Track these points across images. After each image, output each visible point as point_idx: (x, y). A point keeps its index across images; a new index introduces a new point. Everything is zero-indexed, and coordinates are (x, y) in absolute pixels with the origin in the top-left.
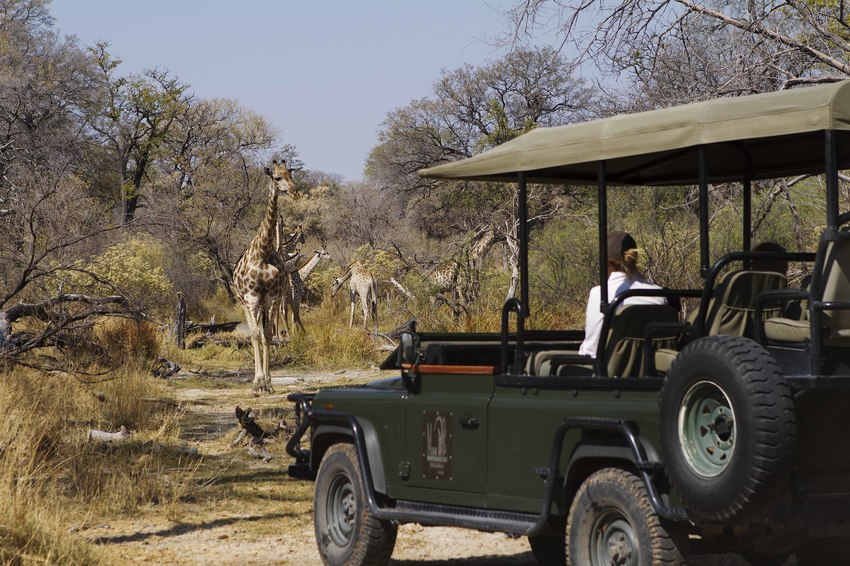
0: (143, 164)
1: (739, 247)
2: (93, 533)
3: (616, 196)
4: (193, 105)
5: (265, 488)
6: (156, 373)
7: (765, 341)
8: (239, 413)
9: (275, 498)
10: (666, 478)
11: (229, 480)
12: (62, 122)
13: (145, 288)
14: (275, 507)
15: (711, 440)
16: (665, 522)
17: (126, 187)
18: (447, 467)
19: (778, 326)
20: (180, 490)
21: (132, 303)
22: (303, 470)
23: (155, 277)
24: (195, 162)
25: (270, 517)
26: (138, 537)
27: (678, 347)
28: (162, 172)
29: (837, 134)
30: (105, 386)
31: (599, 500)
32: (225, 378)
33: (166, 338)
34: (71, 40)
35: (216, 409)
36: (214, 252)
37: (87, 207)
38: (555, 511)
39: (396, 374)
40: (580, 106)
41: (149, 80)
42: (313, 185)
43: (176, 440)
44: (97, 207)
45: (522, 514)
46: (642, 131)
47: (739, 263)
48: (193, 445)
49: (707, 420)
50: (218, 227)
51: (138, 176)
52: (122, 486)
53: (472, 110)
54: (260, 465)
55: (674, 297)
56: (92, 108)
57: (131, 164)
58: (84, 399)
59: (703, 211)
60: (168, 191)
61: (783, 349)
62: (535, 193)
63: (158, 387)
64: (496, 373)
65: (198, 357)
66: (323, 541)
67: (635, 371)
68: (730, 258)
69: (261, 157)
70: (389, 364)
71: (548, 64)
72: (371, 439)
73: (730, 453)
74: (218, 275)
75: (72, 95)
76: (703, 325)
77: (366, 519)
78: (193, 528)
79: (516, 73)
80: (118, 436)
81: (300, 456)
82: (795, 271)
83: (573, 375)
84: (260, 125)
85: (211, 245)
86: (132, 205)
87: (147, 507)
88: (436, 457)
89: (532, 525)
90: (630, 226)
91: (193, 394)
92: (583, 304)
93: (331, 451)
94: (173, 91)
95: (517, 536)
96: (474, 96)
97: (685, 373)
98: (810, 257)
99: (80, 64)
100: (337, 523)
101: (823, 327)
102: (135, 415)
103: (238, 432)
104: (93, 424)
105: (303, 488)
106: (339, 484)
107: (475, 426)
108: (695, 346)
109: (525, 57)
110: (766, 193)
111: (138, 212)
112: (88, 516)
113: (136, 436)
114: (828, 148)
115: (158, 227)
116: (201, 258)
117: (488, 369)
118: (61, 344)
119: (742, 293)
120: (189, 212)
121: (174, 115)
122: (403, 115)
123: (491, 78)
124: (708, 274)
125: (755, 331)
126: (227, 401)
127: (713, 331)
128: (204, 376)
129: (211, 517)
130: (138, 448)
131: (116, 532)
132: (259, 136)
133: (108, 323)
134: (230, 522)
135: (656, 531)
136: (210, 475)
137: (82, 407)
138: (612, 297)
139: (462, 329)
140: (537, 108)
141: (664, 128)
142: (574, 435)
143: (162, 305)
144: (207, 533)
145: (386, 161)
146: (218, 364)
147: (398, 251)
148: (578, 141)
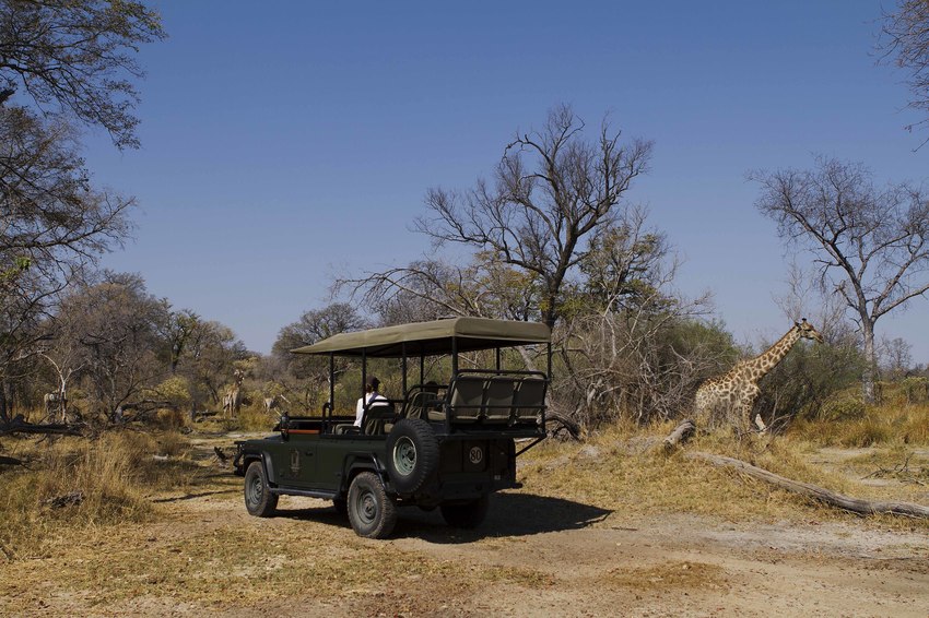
0: (180, 347)
1: (419, 383)
2: (152, 498)
3: (371, 362)
4: (202, 323)
5: (225, 480)
6: (182, 432)
7: (428, 420)
8: (216, 449)
9: (229, 484)
10: (388, 476)
11: (211, 476)
12: (148, 329)
13: (179, 397)
14: (229, 488)
15: (407, 460)
16: (387, 494)
17: (173, 356)
18: (300, 471)
19: (433, 415)
20: (190, 480)
21: (174, 404)
22: (240, 473)
23: (185, 393)
24: (202, 346)
25: (226, 492)
26: (172, 500)
27: (394, 423)
28: (188, 351)
29: (457, 338)
30: (161, 437)
31: (362, 485)
32: (210, 435)
33: (187, 419)
34: (153, 296)
35: (207, 447)
36: (208, 383)
37: (157, 364)
38: (343, 490)
39: (280, 433)
40: (359, 326)
41: (184, 313)
42: (251, 356)
43: (189, 460)
44: (160, 364)
45: (329, 491)
46: (381, 336)
47: (419, 389)
48: (196, 462)
49: (405, 452)
50: (210, 373)
51: (178, 352)
52: (165, 479)
53: (316, 328)
54: (224, 471)
55: (392, 402)
56: (160, 324)
57: (176, 347)
58: (152, 443)
59: (405, 368)
60: (190, 358)
61: (435, 424)
62: (339, 360)
63: (183, 438)
64: (320, 433)
65: (200, 426)
66: (248, 502)
67: (376, 433)
68: (415, 387)
69: (229, 345)
70: (276, 429)
71: (347, 310)
72: (268, 460)
73: (414, 466)
74: (210, 393)
75: (152, 319)
76: (404, 414)
77: (266, 493)
78: (195, 496)
79: (333, 313)
80: (165, 458)
81: (239, 467)
82: (441, 393)
83: (351, 434)
84: (229, 332)
85: (207, 380)
86: (175, 363)
87: (176, 487)
88: (295, 467)
89: (333, 495)
90: (378, 375)
91: (197, 441)
93: (252, 464)
94: (193, 318)
95: (328, 500)
96: (317, 321)
97: (396, 433)
98: (445, 387)
99: (156, 306)
100: (254, 494)
101: (451, 415)
102: (172, 449)
103: (215, 458)
104: (155, 453)
105: (241, 480)
106: (255, 479)
107: (311, 455)
108: (400, 422)
109: (337, 307)
110: (430, 361)
111: (178, 366)
112: (151, 491)
113: (172, 458)
114: (453, 343)
115: (185, 373)
116: (203, 385)
117: (317, 431)
118: (143, 420)
119: (419, 401)
120: (198, 367)
121: (194, 327)
122: (287, 329)
123: (323, 315)
124: (406, 394)
125: (424, 416)
126: (212, 444)
127: (408, 417)
128: (202, 434)
129: (203, 492)
130: (173, 463)
131: (162, 498)
132: (229, 336)
133: (164, 411)
134: (210, 494)
135: (384, 497)
136: (203, 474)
137: (151, 446)
138: (367, 403)
139: (309, 415)
140: (342, 327)
141: (389, 334)
142: (351, 458)
143: (186, 404)
144: (200, 498)
145: (280, 347)
146: (209, 429)
147: (283, 383)
148: (354, 339)
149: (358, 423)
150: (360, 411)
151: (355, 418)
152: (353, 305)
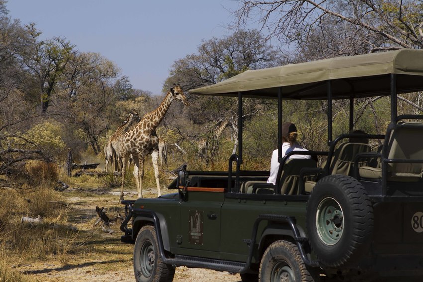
0: (52, 84)
1: (347, 131)
2: (23, 269)
3: (287, 104)
4: (77, 55)
5: (110, 247)
6: (56, 189)
7: (359, 178)
8: (97, 209)
9: (115, 252)
10: (309, 245)
11: (91, 243)
12: (12, 63)
13: (52, 146)
14: (114, 257)
15: (332, 227)
16: (308, 267)
17: (43, 96)
18: (201, 238)
19: (366, 171)
20: (67, 247)
21: (46, 154)
22: (129, 239)
23: (57, 141)
24: (78, 84)
25: (112, 262)
26: (46, 271)
27: (316, 180)
28: (62, 88)
29: (397, 76)
30: (31, 195)
31: (276, 256)
32: (90, 192)
33: (62, 171)
34: (17, 21)
35: (86, 207)
36: (86, 129)
37: (24, 105)
38: (254, 261)
39: (176, 191)
40: (271, 59)
41: (55, 42)
42: (137, 96)
43: (65, 222)
44: (28, 106)
45: (238, 262)
46: (300, 73)
47: (347, 139)
48: (74, 225)
49: (330, 217)
50: (89, 116)
51: (49, 90)
52: (38, 245)
53: (217, 60)
54: (108, 236)
55: (314, 155)
56: (27, 56)
57: (46, 84)
58: (20, 201)
59: (330, 113)
60: (64, 98)
61: (368, 182)
62: (247, 102)
63: (58, 196)
64: (225, 192)
65: (78, 182)
66: (138, 274)
67: (294, 192)
68: (342, 137)
69: (111, 82)
70: (172, 187)
71: (255, 38)
72: (163, 224)
73: (341, 234)
74: (88, 140)
75: (17, 49)
76: (329, 169)
77: (159, 263)
78: (73, 266)
79: (239, 42)
80: (37, 220)
81: (127, 232)
82: (373, 144)
83: (264, 193)
84: (111, 66)
85: (86, 126)
86: (46, 105)
87: (50, 256)
88: (195, 233)
89: (242, 268)
90: (294, 120)
91: (75, 199)
92: (270, 158)
93: (143, 229)
94: (67, 48)
95: (235, 273)
96: (218, 52)
97: (319, 193)
98: (382, 137)
99: (21, 33)
100: (145, 265)
101: (388, 171)
102: (45, 209)
103: (96, 219)
104: (24, 214)
105: (129, 248)
106: (146, 246)
107: (215, 218)
108: (325, 180)
109: (243, 35)
110: (361, 104)
111: (49, 108)
112: (21, 260)
113: (46, 220)
114: (392, 83)
115: (59, 116)
116: (80, 132)
117: (222, 190)
118: (9, 174)
119: (348, 154)
120: (74, 109)
121: (68, 60)
122: (182, 62)
123: (226, 44)
124: (332, 144)
125: (354, 173)
126: (92, 203)
127: (334, 173)
128: (80, 191)
129: (83, 261)
130: (46, 226)
131: (34, 268)
132: (111, 71)
133: (33, 163)
134: (92, 264)
135: (303, 272)
136: (82, 240)
137: (19, 205)
138: (283, 155)
139: (210, 169)
140: (249, 60)
141: (311, 71)
142: (263, 224)
143: (60, 155)
144: (80, 269)
145: (171, 86)
146: (87, 185)
147: (178, 130)
148: (268, 77)
149: (272, 180)
150: (275, 165)
151: (268, 174)
152: (265, 33)
